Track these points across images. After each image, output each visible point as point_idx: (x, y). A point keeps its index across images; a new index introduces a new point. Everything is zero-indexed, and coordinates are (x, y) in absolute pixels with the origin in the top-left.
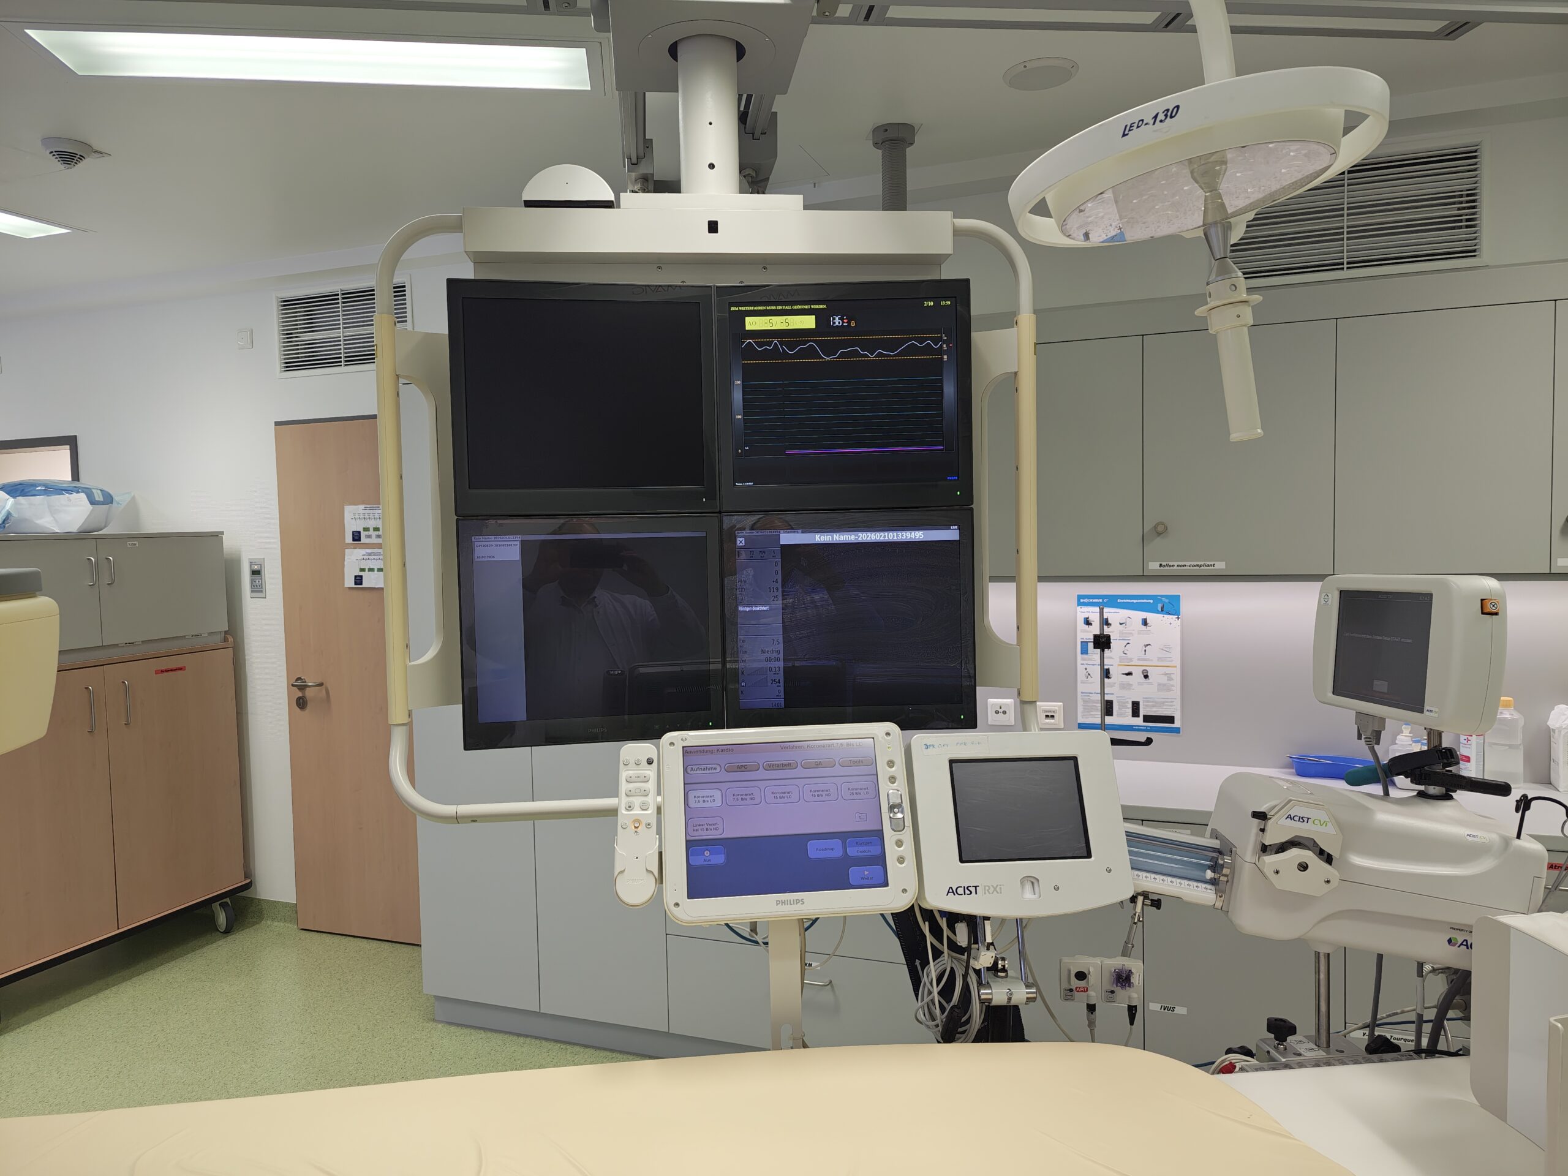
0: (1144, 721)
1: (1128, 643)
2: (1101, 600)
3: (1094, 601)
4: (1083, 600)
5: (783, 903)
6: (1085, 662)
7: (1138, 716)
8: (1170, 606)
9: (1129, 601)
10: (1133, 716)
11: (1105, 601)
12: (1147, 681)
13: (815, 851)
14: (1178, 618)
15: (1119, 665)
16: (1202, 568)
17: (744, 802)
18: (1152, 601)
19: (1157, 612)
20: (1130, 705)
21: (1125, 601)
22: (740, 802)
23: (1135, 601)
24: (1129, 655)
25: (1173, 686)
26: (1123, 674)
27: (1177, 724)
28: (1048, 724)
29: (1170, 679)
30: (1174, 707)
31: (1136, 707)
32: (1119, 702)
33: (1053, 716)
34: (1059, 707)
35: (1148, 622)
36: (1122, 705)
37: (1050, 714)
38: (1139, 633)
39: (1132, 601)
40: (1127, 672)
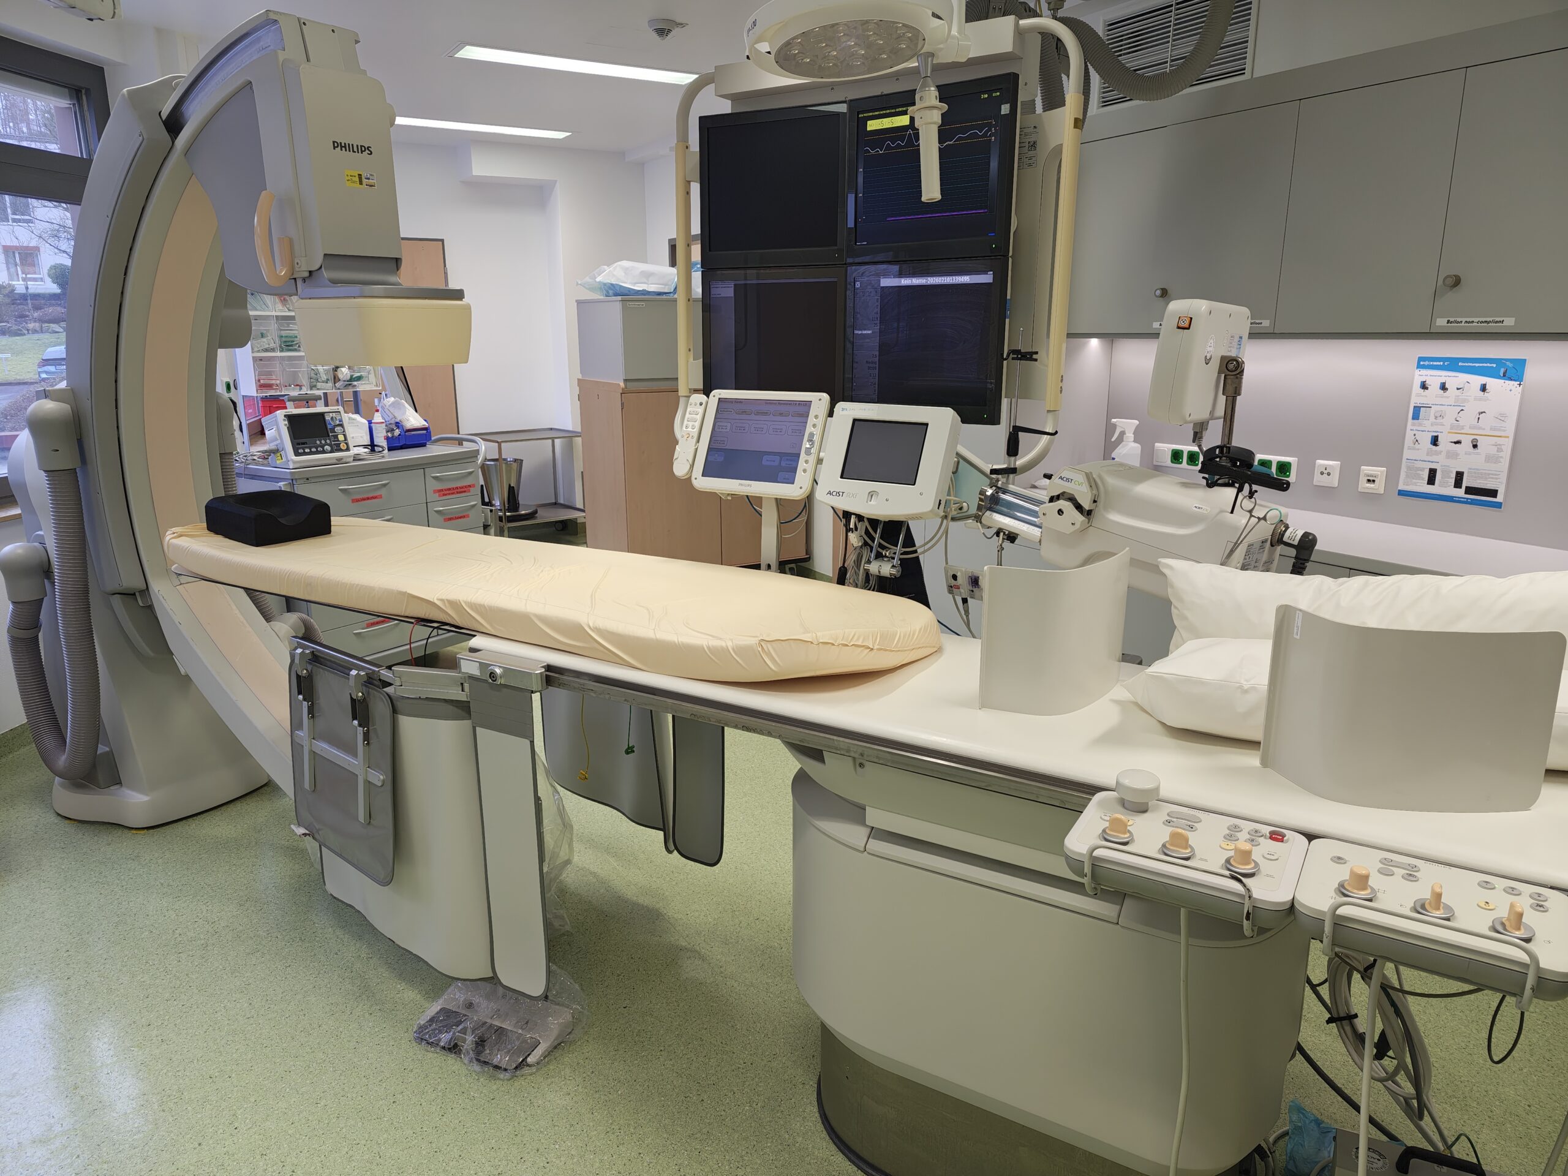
0: (1466, 493)
1: (1462, 410)
2: (1442, 363)
3: (1435, 363)
4: (1423, 363)
5: (742, 485)
6: (1415, 428)
7: (1461, 487)
8: (1513, 371)
9: (1471, 364)
10: (1454, 487)
11: (1446, 364)
12: (1476, 451)
13: (766, 461)
14: (1520, 385)
15: (1449, 433)
16: (1490, 324)
17: (740, 431)
18: (1495, 365)
19: (1499, 377)
20: (1454, 475)
21: (1467, 364)
22: (738, 431)
23: (1477, 365)
24: (1461, 423)
25: (1501, 457)
26: (1452, 442)
27: (1500, 498)
28: (1367, 488)
29: (1500, 450)
30: (1498, 480)
31: (1459, 476)
32: (1442, 471)
33: (1374, 481)
34: (1382, 472)
35: (1487, 388)
36: (1446, 473)
37: (1371, 479)
38: (1475, 399)
39: (1474, 365)
40: (1455, 441)
